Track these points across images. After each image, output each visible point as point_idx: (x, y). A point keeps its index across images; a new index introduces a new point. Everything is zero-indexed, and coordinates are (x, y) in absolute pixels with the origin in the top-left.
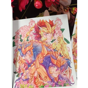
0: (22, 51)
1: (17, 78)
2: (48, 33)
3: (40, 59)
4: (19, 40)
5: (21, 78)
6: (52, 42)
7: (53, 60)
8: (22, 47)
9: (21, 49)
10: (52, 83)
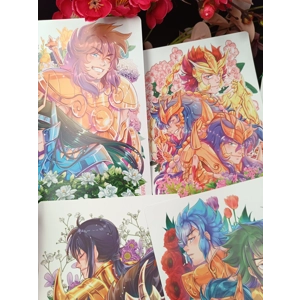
0: (159, 118)
1: (158, 173)
2: (211, 75)
3: (200, 129)
4: (152, 93)
5: (165, 172)
6: (221, 92)
7: (227, 129)
8: (159, 109)
9: (158, 112)
10: (231, 176)
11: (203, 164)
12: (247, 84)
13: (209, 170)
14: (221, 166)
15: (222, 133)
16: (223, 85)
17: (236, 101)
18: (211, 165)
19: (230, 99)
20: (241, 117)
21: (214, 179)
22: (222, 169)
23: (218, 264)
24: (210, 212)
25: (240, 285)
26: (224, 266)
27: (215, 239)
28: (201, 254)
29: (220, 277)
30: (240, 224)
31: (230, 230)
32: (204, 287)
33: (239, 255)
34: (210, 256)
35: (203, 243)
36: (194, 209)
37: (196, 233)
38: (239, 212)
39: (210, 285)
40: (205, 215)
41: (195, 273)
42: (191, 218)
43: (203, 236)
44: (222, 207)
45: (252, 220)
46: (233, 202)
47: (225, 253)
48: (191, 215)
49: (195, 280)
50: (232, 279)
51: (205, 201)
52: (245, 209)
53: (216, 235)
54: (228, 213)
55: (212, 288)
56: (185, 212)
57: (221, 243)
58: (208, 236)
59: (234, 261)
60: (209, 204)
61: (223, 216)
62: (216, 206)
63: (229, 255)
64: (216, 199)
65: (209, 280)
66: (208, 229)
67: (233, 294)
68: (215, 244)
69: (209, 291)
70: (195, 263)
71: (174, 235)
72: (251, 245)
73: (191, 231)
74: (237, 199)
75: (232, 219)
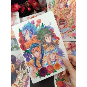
23: (34, 40)
24: (32, 25)
25: (40, 44)
26: (36, 40)
27: (34, 33)
29: (35, 43)
30: (41, 28)
31: (38, 30)
32: (31, 46)
33: (40, 37)
35: (30, 35)
36: (27, 25)
37: (28, 32)
38: (41, 24)
39: (32, 45)
40: (30, 27)
41: (28, 43)
42: (26, 28)
43: (30, 33)
44: (36, 23)
45: (45, 26)
46: (39, 21)
47: (36, 37)
48: (26, 27)
49: (28, 44)
50: (38, 43)
51: (30, 22)
52: (43, 23)
53: (34, 32)
54: (37, 25)
55: (33, 45)
56: (24, 26)
57: (35, 34)
58: (31, 32)
59: (39, 38)
60: (31, 23)
61: (36, 26)
62: (34, 23)
63: (37, 37)
64: (34, 21)
65: (32, 44)
66: (32, 31)
67: (38, 46)
68: (33, 35)
69: (32, 46)
70: (28, 40)
71: (21, 33)
72: (44, 34)
73: (27, 32)
74: (40, 20)
75: (39, 27)
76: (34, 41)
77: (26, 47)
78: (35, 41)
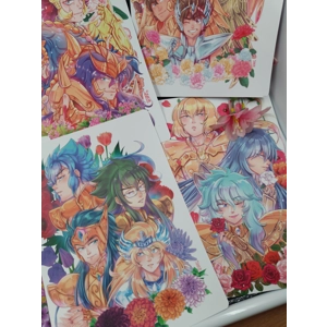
3: (67, 65)
11: (74, 103)
12: (116, 9)
13: (80, 108)
14: (94, 103)
15: (93, 68)
16: (87, 11)
17: (104, 30)
18: (83, 103)
19: (98, 27)
20: (112, 48)
21: (87, 117)
22: (96, 107)
23: (86, 198)
24: (82, 150)
25: (105, 214)
26: (91, 198)
27: (85, 175)
28: (70, 191)
29: (87, 208)
30: (111, 159)
31: (101, 165)
32: (71, 219)
33: (108, 187)
34: (78, 192)
35: (72, 180)
36: (65, 149)
37: (66, 172)
38: (111, 148)
39: (77, 216)
40: (76, 155)
41: (62, 208)
42: (61, 159)
43: (72, 173)
44: (95, 144)
45: (124, 154)
46: (106, 139)
47: (94, 187)
48: (62, 155)
49: (62, 214)
50: (98, 209)
51: (77, 141)
52: (118, 145)
53: (86, 171)
54: (100, 150)
55: (79, 219)
56: (55, 153)
57: (90, 178)
58: (78, 173)
59: (102, 193)
60: (80, 143)
61: (94, 153)
62: (88, 143)
63: (98, 189)
64: (88, 137)
65: (76, 212)
66: (79, 167)
67: (98, 221)
68: (84, 180)
69: (75, 221)
70: (63, 199)
72: (120, 177)
73: (61, 171)
74: (110, 135)
75: (104, 156)
76: (83, 201)
77: (54, 223)
78: (89, 203)
